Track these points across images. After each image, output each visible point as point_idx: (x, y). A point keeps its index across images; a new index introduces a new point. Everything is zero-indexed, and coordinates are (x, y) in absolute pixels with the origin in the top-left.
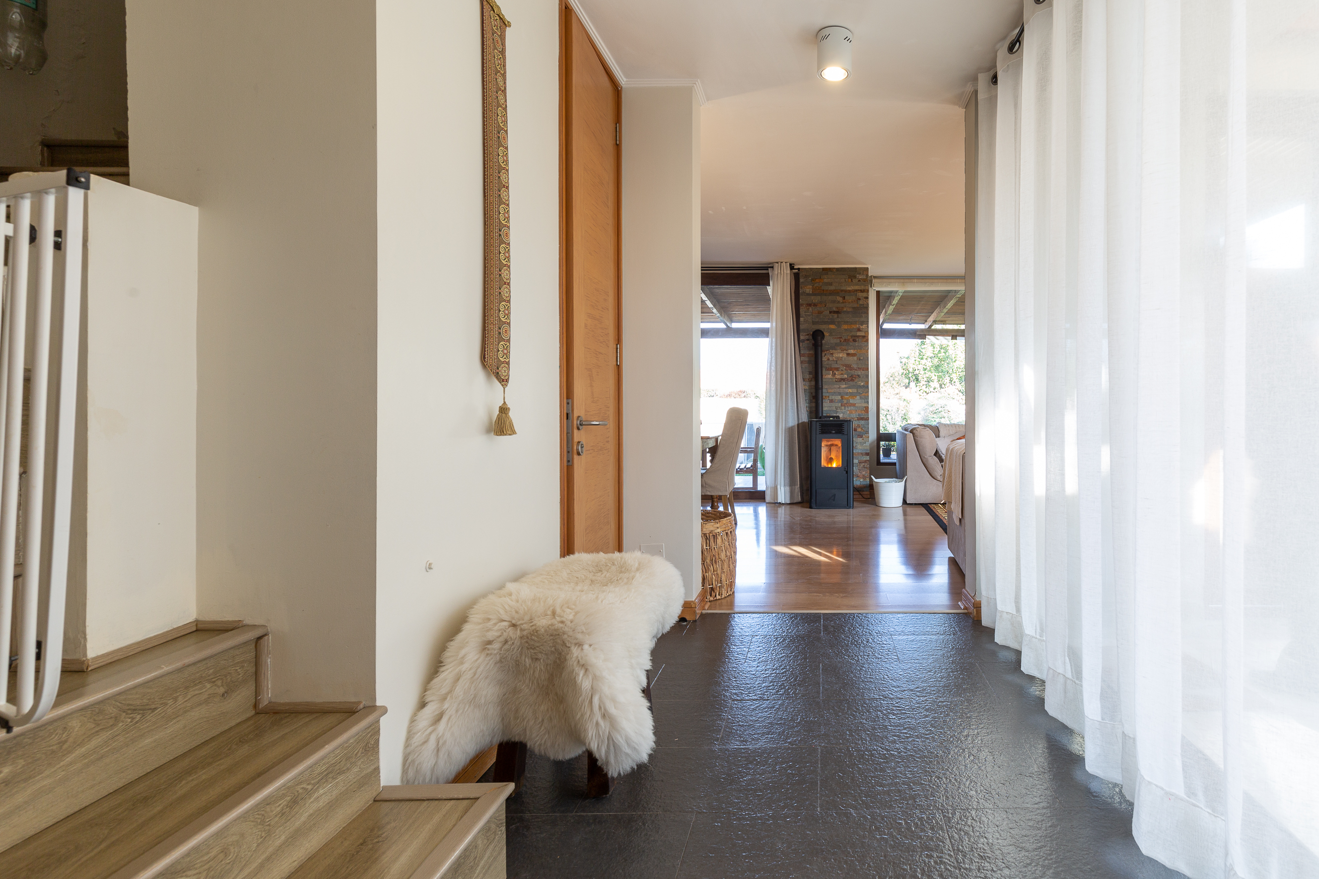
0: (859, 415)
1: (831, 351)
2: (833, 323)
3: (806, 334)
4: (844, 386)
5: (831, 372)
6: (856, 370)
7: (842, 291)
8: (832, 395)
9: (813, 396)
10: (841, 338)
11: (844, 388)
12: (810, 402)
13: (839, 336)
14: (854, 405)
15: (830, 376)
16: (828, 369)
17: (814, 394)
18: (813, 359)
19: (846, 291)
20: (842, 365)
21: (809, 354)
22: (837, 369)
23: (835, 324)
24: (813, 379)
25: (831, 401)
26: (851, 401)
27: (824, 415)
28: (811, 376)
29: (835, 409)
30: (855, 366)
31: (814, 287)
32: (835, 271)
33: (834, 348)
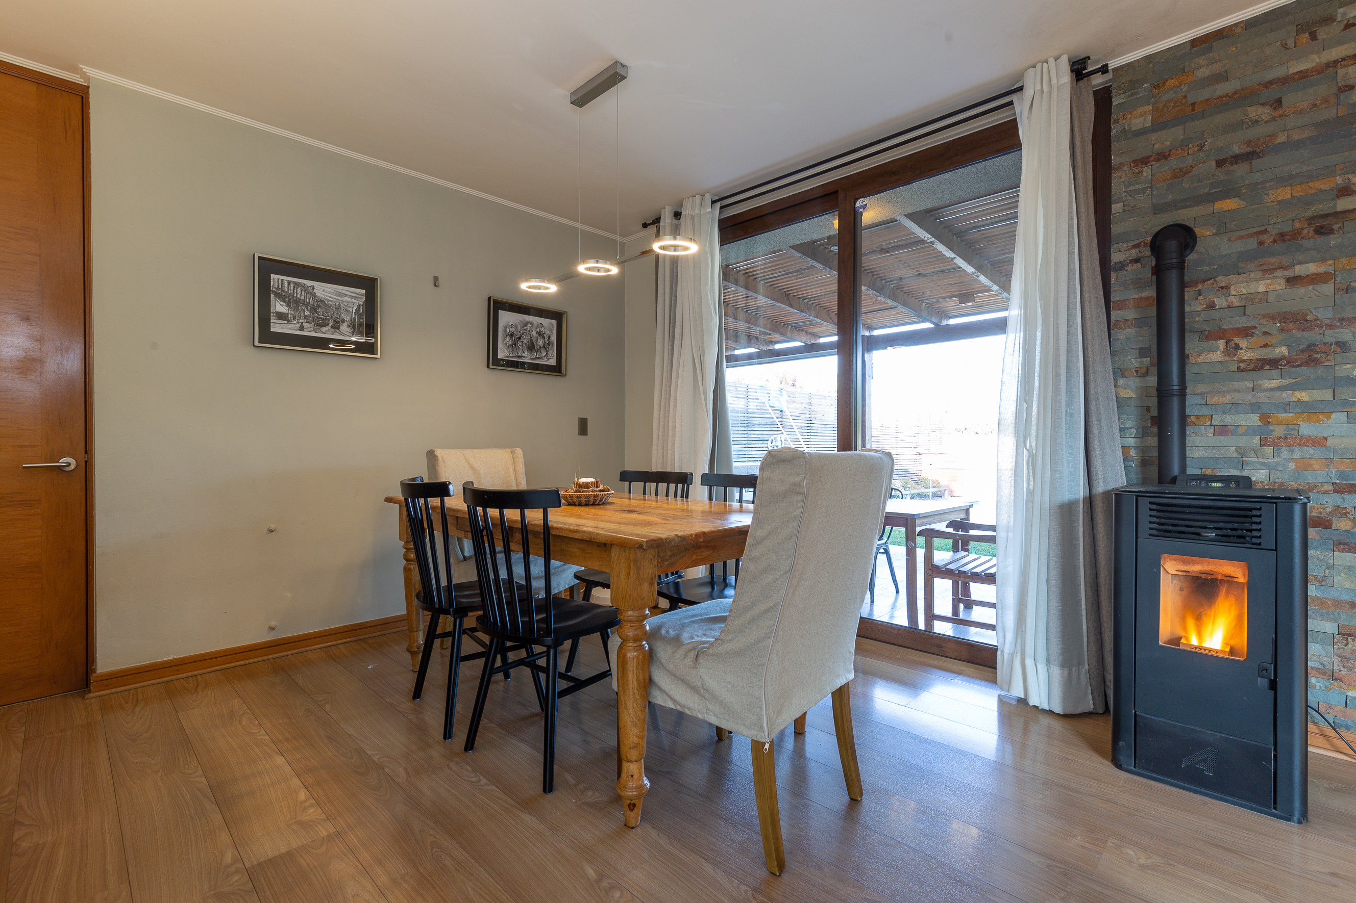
0: (1342, 475)
1: (1222, 280)
2: (1228, 192)
3: (1130, 244)
4: (1276, 383)
5: (1221, 344)
6: (1329, 326)
7: (1268, 84)
8: (1224, 413)
9: (1152, 418)
10: (1265, 232)
11: (1272, 389)
12: (1143, 433)
13: (1255, 230)
14: (1319, 442)
15: (1217, 356)
16: (1210, 336)
17: (1154, 412)
18: (1153, 311)
19: (1285, 80)
20: (1264, 316)
21: (1140, 299)
22: (1246, 332)
23: (1238, 195)
24: (1154, 370)
25: (1222, 430)
26: (1307, 429)
27: (1189, 471)
28: (1147, 361)
29: (1235, 455)
30: (1325, 315)
31: (1161, 106)
32: (1238, 30)
33: (1234, 267)
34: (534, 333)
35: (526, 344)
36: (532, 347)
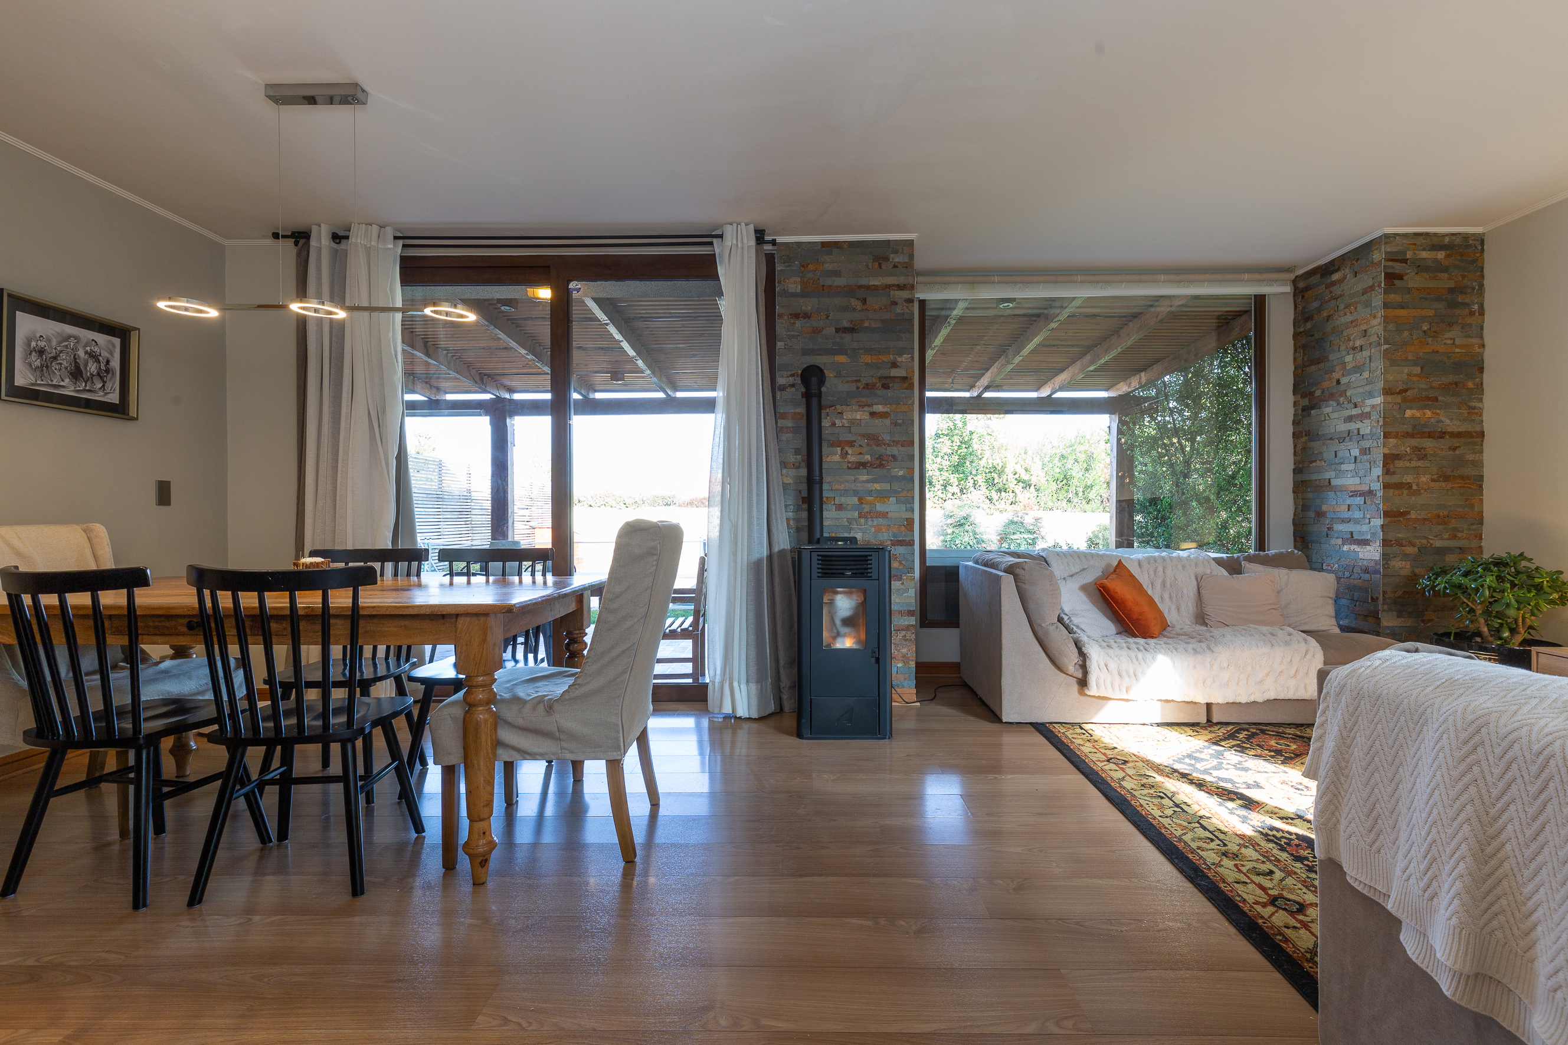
0: (895, 535)
1: (839, 408)
2: (841, 351)
3: (789, 373)
4: (864, 478)
5: (839, 449)
6: (889, 445)
7: (860, 287)
8: (841, 496)
9: (803, 498)
10: (859, 381)
11: (864, 482)
12: (798, 509)
13: (855, 379)
14: (884, 515)
15: (837, 458)
16: (833, 444)
17: (805, 494)
18: (803, 423)
19: (868, 288)
20: (860, 435)
21: (795, 413)
22: (851, 444)
23: (846, 354)
24: (804, 465)
25: (840, 507)
26: (880, 507)
27: (826, 535)
28: (799, 457)
29: (846, 524)
30: (887, 438)
31: (805, 280)
32: (845, 246)
33: (845, 400)
34: (81, 353)
35: (66, 368)
36: (76, 373)
